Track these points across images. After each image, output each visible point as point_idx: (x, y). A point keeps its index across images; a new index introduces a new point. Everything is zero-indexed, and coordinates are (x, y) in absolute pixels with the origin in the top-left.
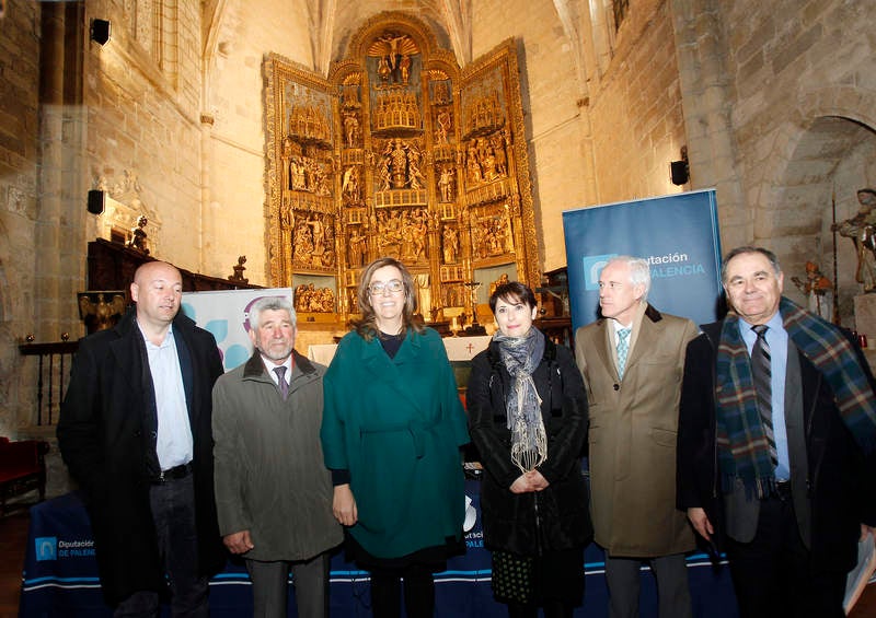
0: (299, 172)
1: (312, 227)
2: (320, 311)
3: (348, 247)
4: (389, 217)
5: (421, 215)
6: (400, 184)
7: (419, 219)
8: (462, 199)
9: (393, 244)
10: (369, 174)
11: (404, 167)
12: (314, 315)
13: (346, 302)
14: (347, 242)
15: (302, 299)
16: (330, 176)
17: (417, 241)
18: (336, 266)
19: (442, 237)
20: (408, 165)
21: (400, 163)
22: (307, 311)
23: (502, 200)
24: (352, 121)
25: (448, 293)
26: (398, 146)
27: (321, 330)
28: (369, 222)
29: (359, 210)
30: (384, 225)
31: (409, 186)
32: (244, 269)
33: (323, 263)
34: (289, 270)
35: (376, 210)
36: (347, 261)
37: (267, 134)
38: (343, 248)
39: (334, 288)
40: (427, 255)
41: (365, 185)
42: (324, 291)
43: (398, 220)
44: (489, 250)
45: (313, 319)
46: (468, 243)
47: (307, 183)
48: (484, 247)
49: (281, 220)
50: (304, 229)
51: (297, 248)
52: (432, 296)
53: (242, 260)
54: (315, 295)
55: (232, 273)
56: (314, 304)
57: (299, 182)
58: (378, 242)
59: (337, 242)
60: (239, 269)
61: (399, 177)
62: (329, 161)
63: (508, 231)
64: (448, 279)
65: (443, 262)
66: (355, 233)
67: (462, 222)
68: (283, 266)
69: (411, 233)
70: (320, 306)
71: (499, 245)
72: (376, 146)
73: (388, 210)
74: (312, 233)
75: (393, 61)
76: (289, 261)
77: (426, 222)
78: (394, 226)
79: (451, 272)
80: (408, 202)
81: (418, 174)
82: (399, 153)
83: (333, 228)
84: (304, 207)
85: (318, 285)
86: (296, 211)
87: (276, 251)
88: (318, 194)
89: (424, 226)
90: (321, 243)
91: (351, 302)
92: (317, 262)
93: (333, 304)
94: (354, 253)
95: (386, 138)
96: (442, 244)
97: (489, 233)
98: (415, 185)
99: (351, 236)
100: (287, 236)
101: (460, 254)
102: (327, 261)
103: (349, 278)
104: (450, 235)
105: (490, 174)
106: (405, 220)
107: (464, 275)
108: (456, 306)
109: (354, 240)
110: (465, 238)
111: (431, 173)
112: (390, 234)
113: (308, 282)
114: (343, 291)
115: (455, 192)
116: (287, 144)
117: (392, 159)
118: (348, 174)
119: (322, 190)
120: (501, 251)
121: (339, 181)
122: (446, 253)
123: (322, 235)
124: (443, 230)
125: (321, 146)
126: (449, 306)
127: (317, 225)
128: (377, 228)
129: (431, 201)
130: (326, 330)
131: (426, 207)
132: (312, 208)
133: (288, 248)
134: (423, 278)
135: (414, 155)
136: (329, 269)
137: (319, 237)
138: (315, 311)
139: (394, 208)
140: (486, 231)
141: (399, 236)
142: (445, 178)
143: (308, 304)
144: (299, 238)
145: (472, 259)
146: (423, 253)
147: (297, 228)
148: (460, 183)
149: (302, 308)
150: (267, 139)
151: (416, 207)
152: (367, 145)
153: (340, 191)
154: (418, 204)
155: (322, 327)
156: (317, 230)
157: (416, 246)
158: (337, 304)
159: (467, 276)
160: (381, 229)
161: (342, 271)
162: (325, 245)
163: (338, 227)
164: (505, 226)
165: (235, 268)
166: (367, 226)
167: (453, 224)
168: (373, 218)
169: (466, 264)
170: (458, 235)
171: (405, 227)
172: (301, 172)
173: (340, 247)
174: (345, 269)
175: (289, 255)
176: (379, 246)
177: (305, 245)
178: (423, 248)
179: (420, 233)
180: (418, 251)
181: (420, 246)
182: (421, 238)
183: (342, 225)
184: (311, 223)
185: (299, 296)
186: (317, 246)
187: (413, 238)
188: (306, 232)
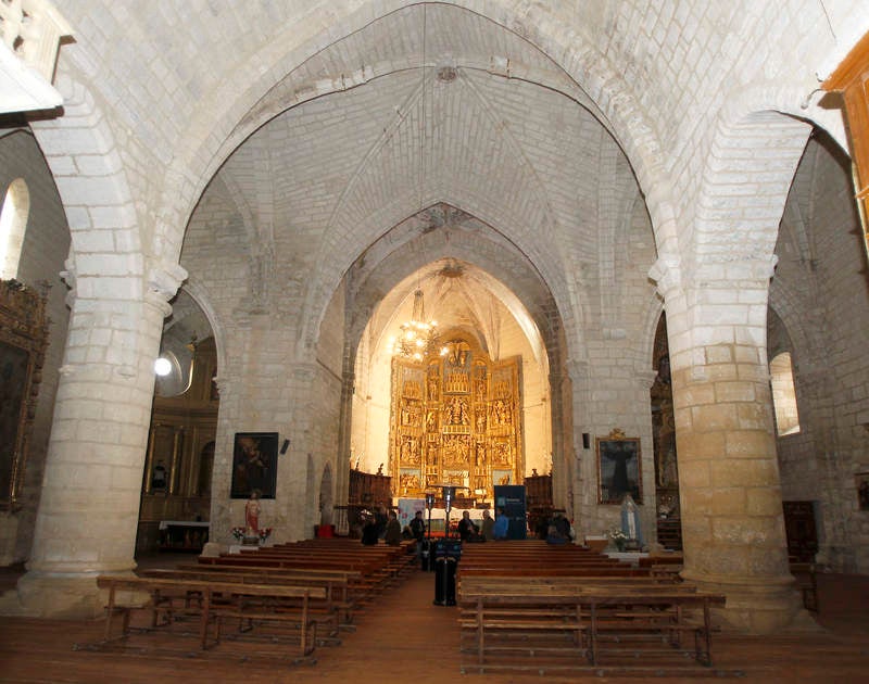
0: (406, 415)
1: (410, 443)
2: (412, 487)
3: (428, 454)
4: (450, 439)
5: (466, 439)
6: (456, 422)
7: (465, 441)
8: (489, 432)
10: (441, 416)
11: (459, 412)
12: (409, 489)
13: (425, 483)
14: (427, 451)
15: (404, 481)
16: (421, 415)
17: (464, 453)
18: (421, 463)
19: (477, 452)
20: (461, 411)
21: (457, 410)
22: (405, 487)
23: (507, 436)
24: (433, 386)
25: (478, 481)
26: (457, 401)
28: (439, 441)
29: (434, 434)
30: (447, 443)
31: (461, 423)
32: (382, 469)
33: (415, 462)
34: (399, 466)
35: (443, 435)
36: (427, 461)
38: (425, 454)
39: (419, 475)
40: (468, 461)
41: (438, 421)
42: (414, 477)
43: (454, 441)
44: (500, 461)
45: (409, 492)
46: (490, 456)
47: (409, 421)
48: (498, 460)
49: (396, 442)
50: (407, 444)
51: (403, 454)
52: (470, 483)
53: (381, 465)
54: (410, 478)
55: (377, 471)
56: (409, 484)
57: (405, 421)
58: (443, 452)
59: (422, 451)
60: (380, 469)
61: (457, 419)
62: (420, 407)
63: (509, 453)
64: (478, 474)
65: (477, 465)
66: (431, 446)
67: (488, 445)
68: (396, 464)
69: (461, 449)
70: (412, 484)
71: (505, 459)
72: (445, 401)
73: (449, 435)
74: (410, 446)
75: (457, 354)
77: (469, 443)
78: (452, 444)
79: (480, 471)
80: (460, 431)
81: (466, 417)
82: (457, 405)
83: (421, 444)
84: (407, 434)
85: (412, 473)
86: (403, 436)
88: (414, 426)
89: (468, 445)
90: (414, 451)
91: (427, 483)
92: (412, 461)
93: (418, 484)
94: (431, 457)
95: (450, 396)
96: (477, 455)
97: (500, 452)
98: (464, 422)
99: (429, 448)
100: (398, 449)
101: (486, 461)
102: (417, 461)
103: (427, 470)
104: (481, 451)
105: (502, 422)
106: (458, 441)
107: (487, 472)
108: (482, 488)
109: (431, 450)
110: (489, 453)
111: (473, 417)
112: (450, 448)
113: (406, 472)
114: (424, 477)
115: (485, 428)
116: (401, 401)
117: (453, 408)
119: (416, 423)
120: (505, 462)
121: (425, 418)
122: (479, 459)
123: (415, 447)
124: (478, 448)
125: (417, 400)
126: (478, 489)
127: (412, 442)
128: (443, 444)
129: (472, 432)
131: (469, 435)
132: (411, 434)
133: (399, 455)
134: (466, 473)
135: (464, 407)
136: (417, 465)
137: (413, 448)
138: (409, 487)
139: (452, 435)
140: (499, 450)
141: (454, 449)
142: (480, 420)
144: (404, 450)
145: (491, 464)
146: (466, 460)
147: (403, 444)
148: (488, 424)
149: (403, 485)
150: (392, 401)
152: (441, 400)
153: (425, 424)
154: (465, 433)
155: (412, 496)
156: (412, 445)
157: (463, 455)
158: (420, 484)
159: (489, 473)
160: (445, 445)
161: (424, 467)
162: (416, 453)
163: (423, 443)
164: (508, 450)
166: (438, 443)
167: (483, 445)
168: (441, 439)
169: (488, 467)
170: (485, 451)
171: (458, 445)
173: (423, 454)
174: (425, 465)
175: (399, 459)
176: (444, 454)
177: (406, 453)
178: (466, 457)
179: (465, 448)
180: (464, 458)
181: (465, 455)
182: (466, 451)
183: (425, 442)
184: (410, 441)
185: (402, 480)
186: (412, 453)
187: (462, 451)
188: (408, 446)
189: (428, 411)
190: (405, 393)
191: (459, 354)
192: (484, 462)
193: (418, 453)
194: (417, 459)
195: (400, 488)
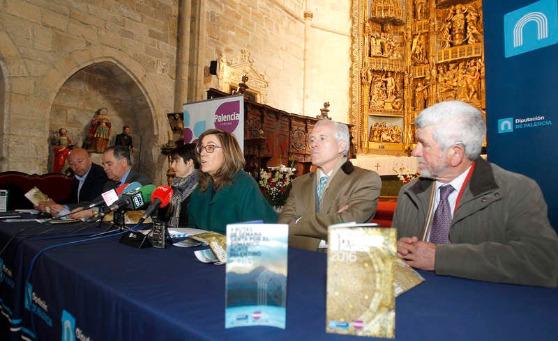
1: (386, 82)
2: (389, 141)
3: (414, 95)
4: (448, 70)
5: (475, 65)
6: (458, 42)
7: (473, 69)
9: (450, 90)
10: (433, 39)
11: (462, 27)
12: (384, 144)
13: (410, 135)
15: (376, 133)
17: (470, 86)
18: (404, 109)
20: (466, 24)
21: (459, 25)
22: (379, 141)
26: (458, 11)
27: (389, 155)
28: (431, 74)
29: (423, 67)
30: (443, 76)
31: (466, 42)
32: (328, 111)
33: (394, 108)
34: (366, 112)
35: (438, 65)
37: (353, 19)
38: (410, 97)
39: (401, 125)
41: (429, 47)
42: (394, 128)
43: (455, 71)
45: (383, 147)
47: (383, 51)
49: (361, 78)
50: (380, 84)
51: (373, 98)
53: (327, 105)
54: (386, 130)
56: (384, 136)
59: (405, 91)
61: (458, 36)
62: (402, 34)
66: (419, 84)
68: (361, 110)
70: (389, 138)
72: (440, 15)
73: (447, 64)
74: (386, 86)
77: (479, 71)
78: (451, 76)
80: (464, 55)
81: (475, 31)
83: (402, 82)
84: (380, 68)
85: (389, 123)
86: (373, 71)
87: (356, 99)
88: (391, 58)
89: (477, 73)
90: (392, 93)
92: (389, 107)
93: (400, 136)
94: (418, 99)
95: (448, 7)
98: (471, 40)
99: (417, 87)
100: (366, 89)
102: (397, 106)
103: (413, 117)
106: (461, 71)
109: (419, 89)
112: (448, 82)
113: (381, 121)
114: (408, 127)
116: (367, 24)
117: (452, 22)
118: (416, 40)
119: (395, 55)
121: (409, 47)
123: (393, 87)
125: (395, 23)
127: (390, 80)
128: (437, 79)
130: (393, 155)
131: (480, 57)
132: (385, 69)
133: (366, 98)
135: (472, 16)
136: (398, 111)
137: (390, 88)
138: (385, 141)
139: (452, 62)
141: (455, 84)
143: (380, 137)
144: (375, 91)
146: (475, 96)
149: (375, 139)
151: (471, 59)
152: (432, 15)
153: (409, 54)
154: (473, 55)
155: (390, 153)
156: (389, 85)
157: (469, 90)
158: (403, 137)
160: (440, 79)
161: (408, 113)
162: (395, 95)
163: (406, 81)
165: (322, 110)
166: (428, 78)
168: (434, 72)
171: (460, 77)
173: (408, 95)
174: (410, 111)
175: (366, 102)
176: (438, 93)
177: (379, 96)
178: (475, 92)
179: (473, 80)
180: (471, 94)
181: (473, 90)
182: (474, 83)
183: (409, 79)
184: (385, 80)
185: (374, 131)
186: (389, 95)
187: (467, 85)
188: (382, 86)
189: (414, 36)
190: (373, 12)
193: (398, 95)
194: (397, 103)
195: (370, 143)
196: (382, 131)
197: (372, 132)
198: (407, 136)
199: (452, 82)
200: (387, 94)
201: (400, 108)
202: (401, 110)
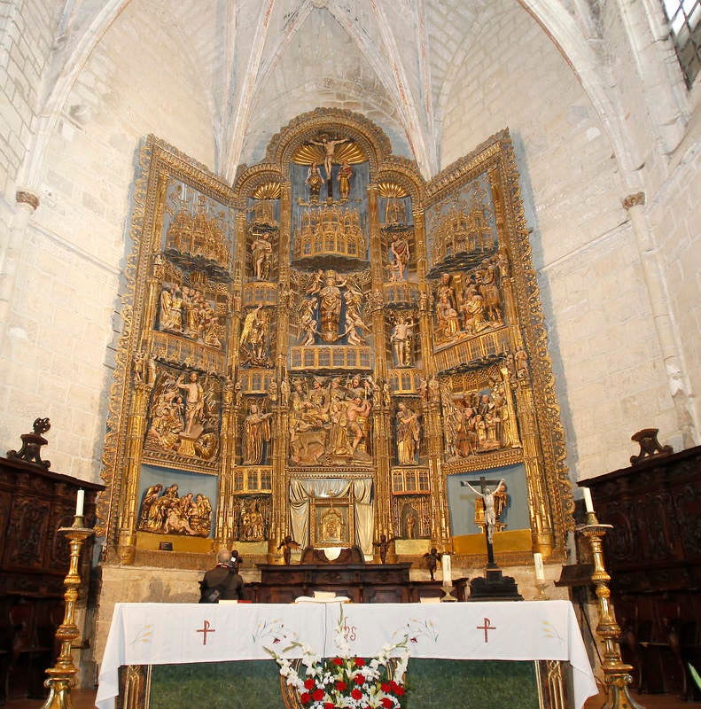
1: (185, 393)
2: (185, 532)
3: (242, 431)
4: (312, 386)
5: (361, 384)
6: (330, 336)
7: (358, 391)
8: (428, 362)
9: (316, 429)
10: (283, 321)
11: (337, 311)
12: (172, 539)
13: (231, 521)
14: (241, 421)
15: (154, 510)
16: (223, 320)
17: (354, 426)
18: (219, 459)
19: (394, 421)
20: (344, 308)
22: (161, 531)
23: (494, 362)
24: (263, 245)
25: (403, 514)
26: (330, 282)
27: (181, 566)
28: (279, 391)
29: (264, 373)
30: (302, 399)
31: (343, 340)
32: (42, 442)
33: (198, 452)
34: (136, 457)
35: (292, 373)
36: (239, 451)
37: (129, 242)
38: (233, 432)
39: (212, 495)
40: (369, 450)
41: (275, 338)
42: (196, 500)
43: (325, 391)
44: (474, 442)
45: (169, 547)
46: (438, 433)
48: (467, 439)
49: (133, 373)
50: (171, 394)
51: (156, 422)
52: (377, 519)
53: (42, 425)
54: (178, 504)
55: (18, 446)
56: (173, 520)
57: (170, 319)
59: (225, 420)
60: (34, 440)
62: (222, 299)
63: (508, 412)
64: (404, 490)
65: (395, 462)
66: (254, 408)
67: (428, 399)
68: (126, 450)
70: (185, 523)
71: (492, 435)
72: (296, 282)
73: (310, 375)
74: (184, 401)
75: (328, 169)
76: (138, 443)
77: (370, 397)
78: (319, 401)
79: (410, 478)
80: (342, 363)
81: (359, 322)
82: (331, 291)
83: (219, 396)
84: (174, 357)
85: (186, 488)
86: (160, 362)
88: (200, 341)
89: (365, 402)
90: (197, 419)
91: (238, 522)
92: (188, 450)
94: (251, 440)
95: (311, 270)
96: (394, 432)
97: (473, 416)
98: (353, 338)
99: (249, 412)
100: (140, 403)
101: (423, 451)
102: (205, 450)
103: (239, 479)
104: (408, 419)
105: (475, 322)
106: (335, 393)
107: (431, 485)
108: (415, 536)
109: (253, 418)
110: (433, 426)
111: (379, 322)
112: (311, 413)
113: (168, 482)
114: (226, 501)
115: (416, 353)
116: (159, 261)
117: (320, 299)
118: (250, 317)
119: (208, 338)
120: (496, 444)
121: (236, 327)
122: (401, 446)
123: (200, 407)
124: (397, 410)
125: (212, 272)
126: (405, 537)
127: (194, 390)
128: (291, 403)
129: (377, 362)
131: (370, 372)
132: (188, 362)
133: (138, 421)
134: (362, 486)
135: (353, 295)
136: (207, 461)
137: (194, 409)
138: (174, 532)
139: (319, 373)
140: (469, 411)
141: (325, 417)
142: (401, 330)
145: (444, 458)
146: (363, 446)
147: (158, 389)
148: (424, 338)
149: (151, 524)
151: (357, 371)
152: (284, 278)
154: (359, 366)
155: (185, 561)
156: (193, 397)
157: (352, 433)
158: (216, 522)
159: (437, 486)
161: (229, 469)
162: (203, 424)
163: (228, 398)
164: (503, 403)
165: (26, 438)
166: (274, 398)
167: (412, 401)
168: (285, 386)
169: (435, 465)
170: (420, 419)
171: (335, 404)
172: (177, 306)
173: (228, 429)
174: (233, 465)
175: (138, 432)
176: (292, 432)
177: (170, 421)
178: (363, 438)
179: (359, 413)
180: (356, 442)
181: (360, 435)
182: (361, 420)
183: (235, 394)
184: (182, 386)
185: (150, 505)
186: (190, 423)
187: (348, 421)
188: (175, 400)
189: (247, 309)
190: (173, 239)
191: (334, 173)
192: (420, 449)
193: (210, 425)
194: (205, 443)
195: (139, 534)
196: (168, 506)
197: (145, 507)
198: (226, 523)
199: (320, 413)
200: (186, 420)
201: (211, 454)
202: (212, 459)
